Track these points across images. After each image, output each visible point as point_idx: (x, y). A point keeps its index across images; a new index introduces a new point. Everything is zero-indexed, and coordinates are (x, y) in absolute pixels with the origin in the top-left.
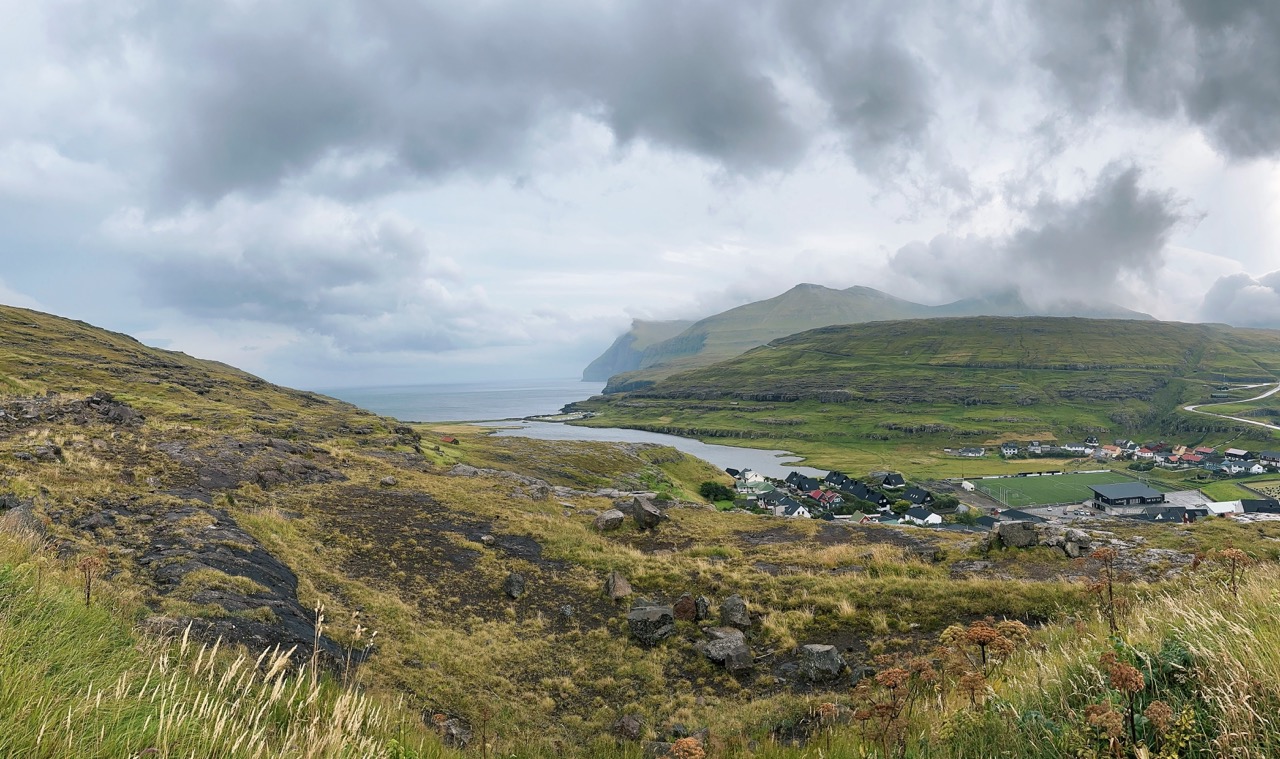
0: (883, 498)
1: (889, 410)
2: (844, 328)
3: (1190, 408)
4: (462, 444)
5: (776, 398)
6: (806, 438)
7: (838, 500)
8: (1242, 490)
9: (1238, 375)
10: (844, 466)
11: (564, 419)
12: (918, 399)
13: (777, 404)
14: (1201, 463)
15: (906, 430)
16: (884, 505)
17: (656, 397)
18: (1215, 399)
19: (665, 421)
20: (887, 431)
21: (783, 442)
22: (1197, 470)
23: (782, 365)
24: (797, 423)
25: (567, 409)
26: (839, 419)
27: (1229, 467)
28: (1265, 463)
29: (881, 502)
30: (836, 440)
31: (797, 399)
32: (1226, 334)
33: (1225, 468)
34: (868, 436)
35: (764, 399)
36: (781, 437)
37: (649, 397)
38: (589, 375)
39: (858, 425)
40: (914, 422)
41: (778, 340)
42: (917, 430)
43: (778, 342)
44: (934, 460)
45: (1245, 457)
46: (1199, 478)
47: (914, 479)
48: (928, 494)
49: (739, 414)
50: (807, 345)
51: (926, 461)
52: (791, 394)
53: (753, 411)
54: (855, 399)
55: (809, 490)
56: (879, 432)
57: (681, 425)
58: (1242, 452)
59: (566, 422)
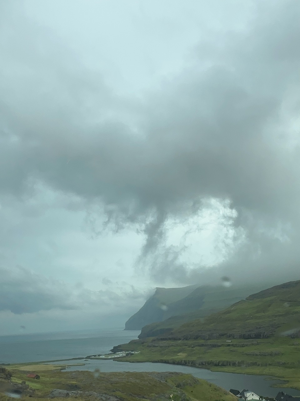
4: (42, 379)
5: (258, 336)
11: (113, 357)
13: (259, 340)
17: (175, 339)
19: (182, 356)
25: (115, 350)
35: (249, 337)
36: (266, 365)
37: (170, 339)
38: (130, 325)
49: (232, 348)
53: (243, 346)
57: (194, 358)
59: (114, 359)
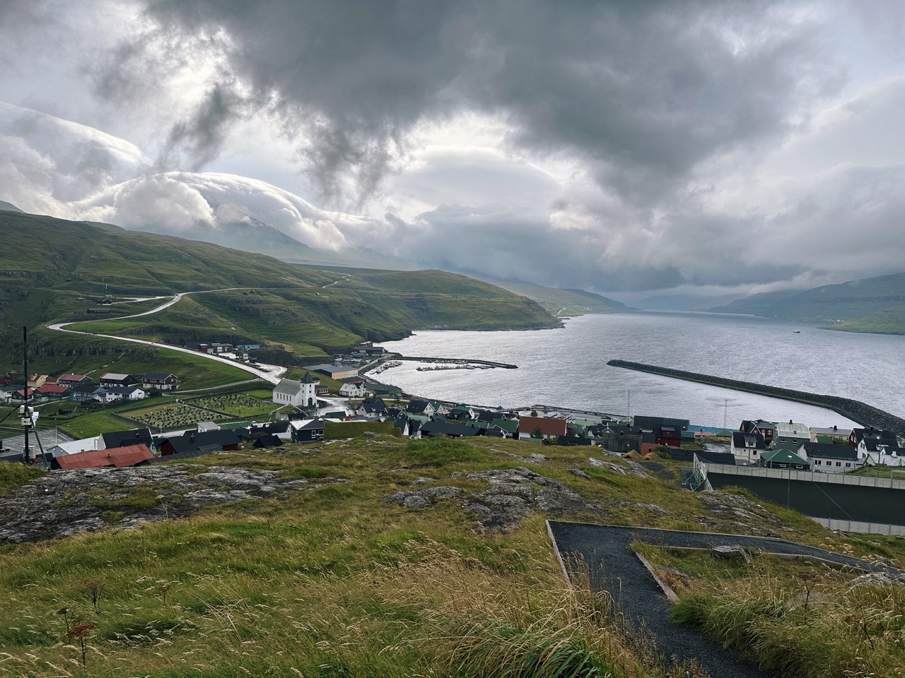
3: (57, 327)
8: (113, 420)
9: (125, 287)
14: (66, 393)
18: (92, 315)
22: (59, 402)
27: (103, 396)
28: (149, 386)
33: (97, 398)
45: (125, 382)
46: (61, 412)
58: (122, 377)
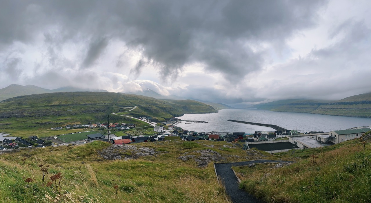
0: (30, 143)
1: (36, 119)
2: (24, 96)
3: (114, 114)
6: (12, 128)
7: (17, 145)
8: (124, 133)
9: (125, 105)
10: (22, 135)
12: (45, 115)
14: (116, 127)
15: (41, 124)
16: (31, 145)
18: (120, 111)
20: (35, 125)
21: (4, 130)
22: (114, 129)
23: (5, 107)
24: (9, 124)
26: (22, 122)
27: (122, 128)
28: (130, 126)
29: (30, 144)
30: (21, 128)
31: (9, 117)
32: (123, 95)
33: (121, 128)
34: (30, 126)
39: (27, 124)
40: (43, 121)
41: (5, 100)
42: (44, 124)
43: (4, 101)
44: (48, 131)
45: (126, 125)
46: (115, 131)
47: (41, 137)
48: (43, 141)
50: (13, 102)
51: (46, 132)
52: (7, 116)
54: (27, 116)
55: (9, 143)
56: (33, 125)
58: (125, 124)
